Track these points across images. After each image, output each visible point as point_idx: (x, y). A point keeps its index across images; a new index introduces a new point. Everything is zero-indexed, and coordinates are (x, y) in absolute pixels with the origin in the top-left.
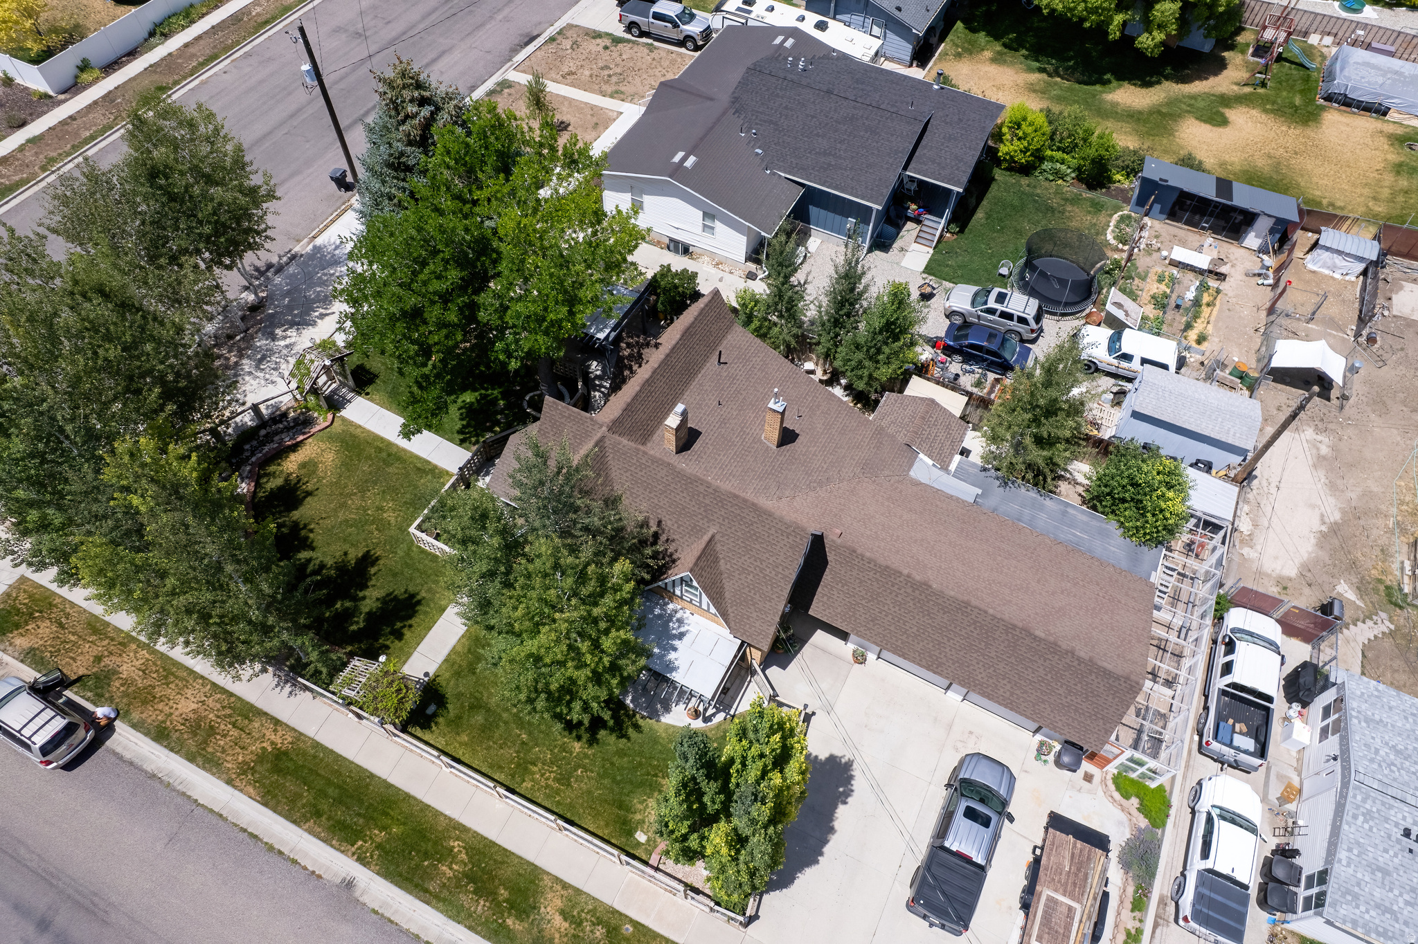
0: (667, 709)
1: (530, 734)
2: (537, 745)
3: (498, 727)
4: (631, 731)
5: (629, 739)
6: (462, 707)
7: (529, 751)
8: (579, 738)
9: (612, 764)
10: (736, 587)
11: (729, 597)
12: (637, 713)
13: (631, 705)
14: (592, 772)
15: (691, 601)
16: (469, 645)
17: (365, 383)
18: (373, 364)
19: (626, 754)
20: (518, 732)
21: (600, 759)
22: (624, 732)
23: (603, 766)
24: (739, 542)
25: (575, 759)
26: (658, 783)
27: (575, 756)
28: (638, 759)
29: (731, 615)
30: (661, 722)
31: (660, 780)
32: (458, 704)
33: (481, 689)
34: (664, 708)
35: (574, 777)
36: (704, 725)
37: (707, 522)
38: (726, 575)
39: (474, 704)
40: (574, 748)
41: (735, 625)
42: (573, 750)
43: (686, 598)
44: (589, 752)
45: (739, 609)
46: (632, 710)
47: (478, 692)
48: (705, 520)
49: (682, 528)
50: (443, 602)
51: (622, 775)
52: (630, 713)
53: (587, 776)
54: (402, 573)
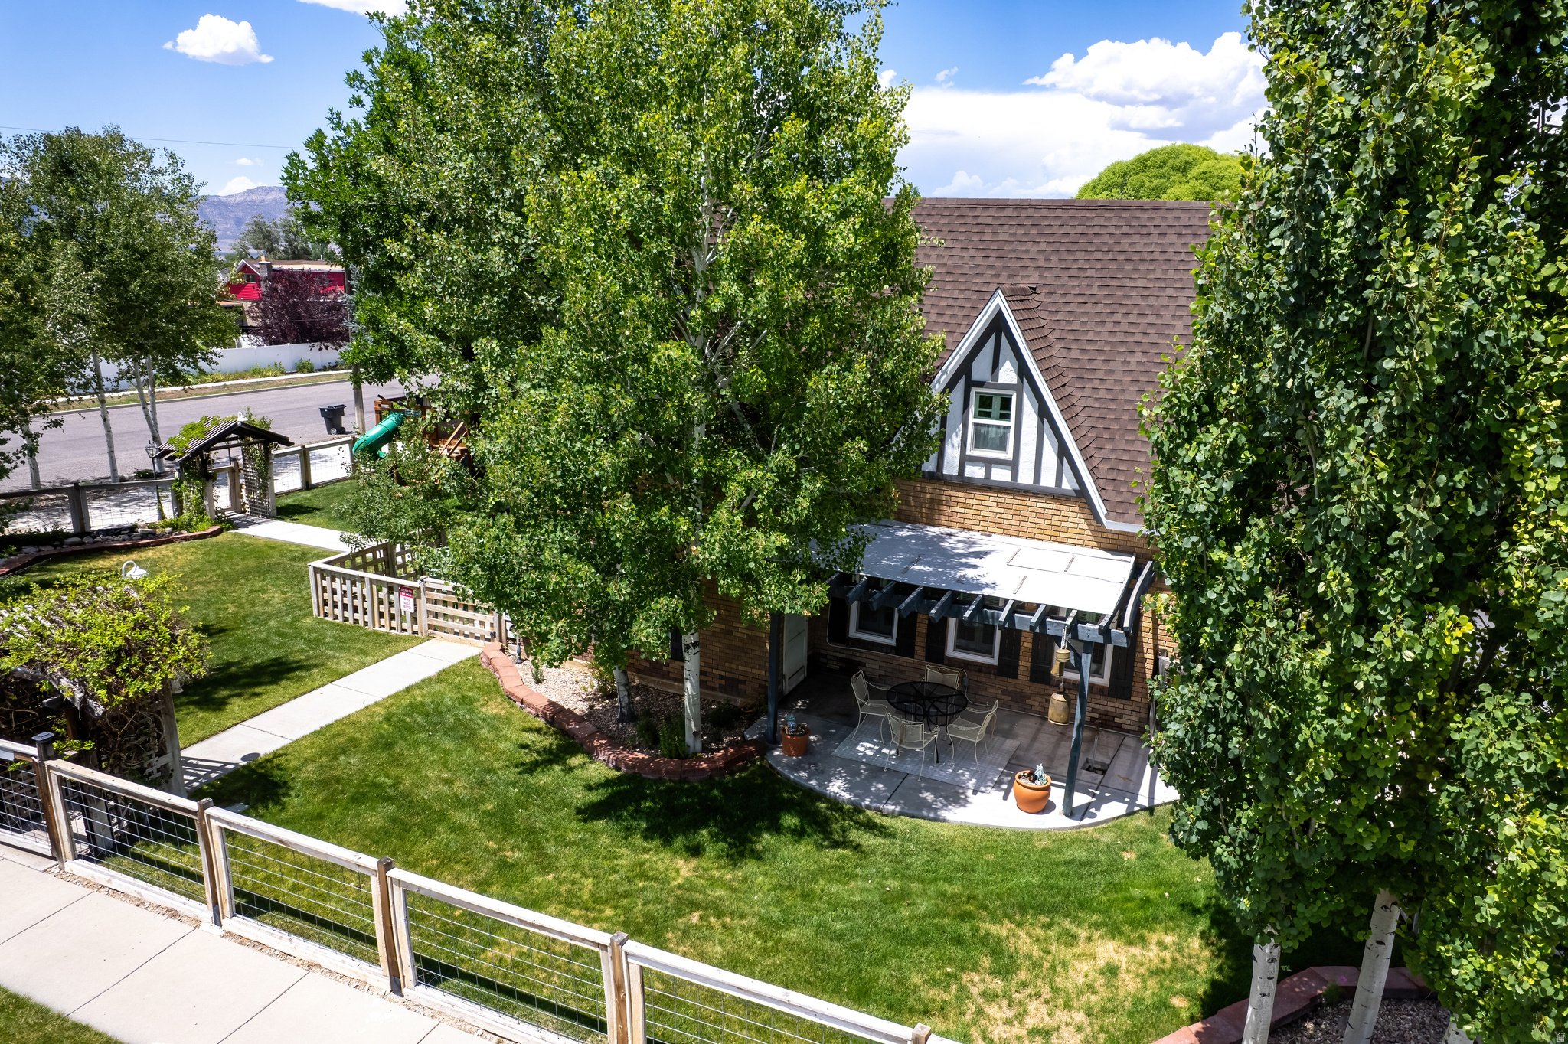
0: (955, 796)
1: (535, 847)
2: (547, 867)
3: (429, 833)
4: (855, 835)
5: (857, 848)
6: (330, 800)
7: (526, 879)
8: (695, 851)
9: (807, 896)
10: (1102, 394)
11: (1088, 423)
12: (868, 807)
13: (847, 796)
14: (742, 916)
15: (988, 473)
16: (389, 713)
17: (295, 514)
18: (316, 503)
19: (853, 876)
20: (492, 845)
21: (766, 888)
22: (836, 837)
23: (778, 902)
24: (1095, 290)
25: (679, 892)
26: (982, 933)
27: (680, 887)
28: (893, 884)
29: (1104, 466)
30: (944, 820)
31: (987, 926)
32: (320, 797)
33: (398, 771)
34: (946, 798)
35: (675, 929)
36: (1075, 823)
37: (1010, 276)
38: (1072, 375)
39: (366, 794)
40: (677, 871)
41: (1118, 492)
42: (674, 874)
43: (975, 472)
44: (729, 876)
45: (1122, 445)
46: (850, 802)
47: (387, 776)
48: (1005, 274)
49: (949, 312)
50: (345, 666)
51: (848, 918)
52: (846, 807)
53: (725, 926)
54: (265, 641)
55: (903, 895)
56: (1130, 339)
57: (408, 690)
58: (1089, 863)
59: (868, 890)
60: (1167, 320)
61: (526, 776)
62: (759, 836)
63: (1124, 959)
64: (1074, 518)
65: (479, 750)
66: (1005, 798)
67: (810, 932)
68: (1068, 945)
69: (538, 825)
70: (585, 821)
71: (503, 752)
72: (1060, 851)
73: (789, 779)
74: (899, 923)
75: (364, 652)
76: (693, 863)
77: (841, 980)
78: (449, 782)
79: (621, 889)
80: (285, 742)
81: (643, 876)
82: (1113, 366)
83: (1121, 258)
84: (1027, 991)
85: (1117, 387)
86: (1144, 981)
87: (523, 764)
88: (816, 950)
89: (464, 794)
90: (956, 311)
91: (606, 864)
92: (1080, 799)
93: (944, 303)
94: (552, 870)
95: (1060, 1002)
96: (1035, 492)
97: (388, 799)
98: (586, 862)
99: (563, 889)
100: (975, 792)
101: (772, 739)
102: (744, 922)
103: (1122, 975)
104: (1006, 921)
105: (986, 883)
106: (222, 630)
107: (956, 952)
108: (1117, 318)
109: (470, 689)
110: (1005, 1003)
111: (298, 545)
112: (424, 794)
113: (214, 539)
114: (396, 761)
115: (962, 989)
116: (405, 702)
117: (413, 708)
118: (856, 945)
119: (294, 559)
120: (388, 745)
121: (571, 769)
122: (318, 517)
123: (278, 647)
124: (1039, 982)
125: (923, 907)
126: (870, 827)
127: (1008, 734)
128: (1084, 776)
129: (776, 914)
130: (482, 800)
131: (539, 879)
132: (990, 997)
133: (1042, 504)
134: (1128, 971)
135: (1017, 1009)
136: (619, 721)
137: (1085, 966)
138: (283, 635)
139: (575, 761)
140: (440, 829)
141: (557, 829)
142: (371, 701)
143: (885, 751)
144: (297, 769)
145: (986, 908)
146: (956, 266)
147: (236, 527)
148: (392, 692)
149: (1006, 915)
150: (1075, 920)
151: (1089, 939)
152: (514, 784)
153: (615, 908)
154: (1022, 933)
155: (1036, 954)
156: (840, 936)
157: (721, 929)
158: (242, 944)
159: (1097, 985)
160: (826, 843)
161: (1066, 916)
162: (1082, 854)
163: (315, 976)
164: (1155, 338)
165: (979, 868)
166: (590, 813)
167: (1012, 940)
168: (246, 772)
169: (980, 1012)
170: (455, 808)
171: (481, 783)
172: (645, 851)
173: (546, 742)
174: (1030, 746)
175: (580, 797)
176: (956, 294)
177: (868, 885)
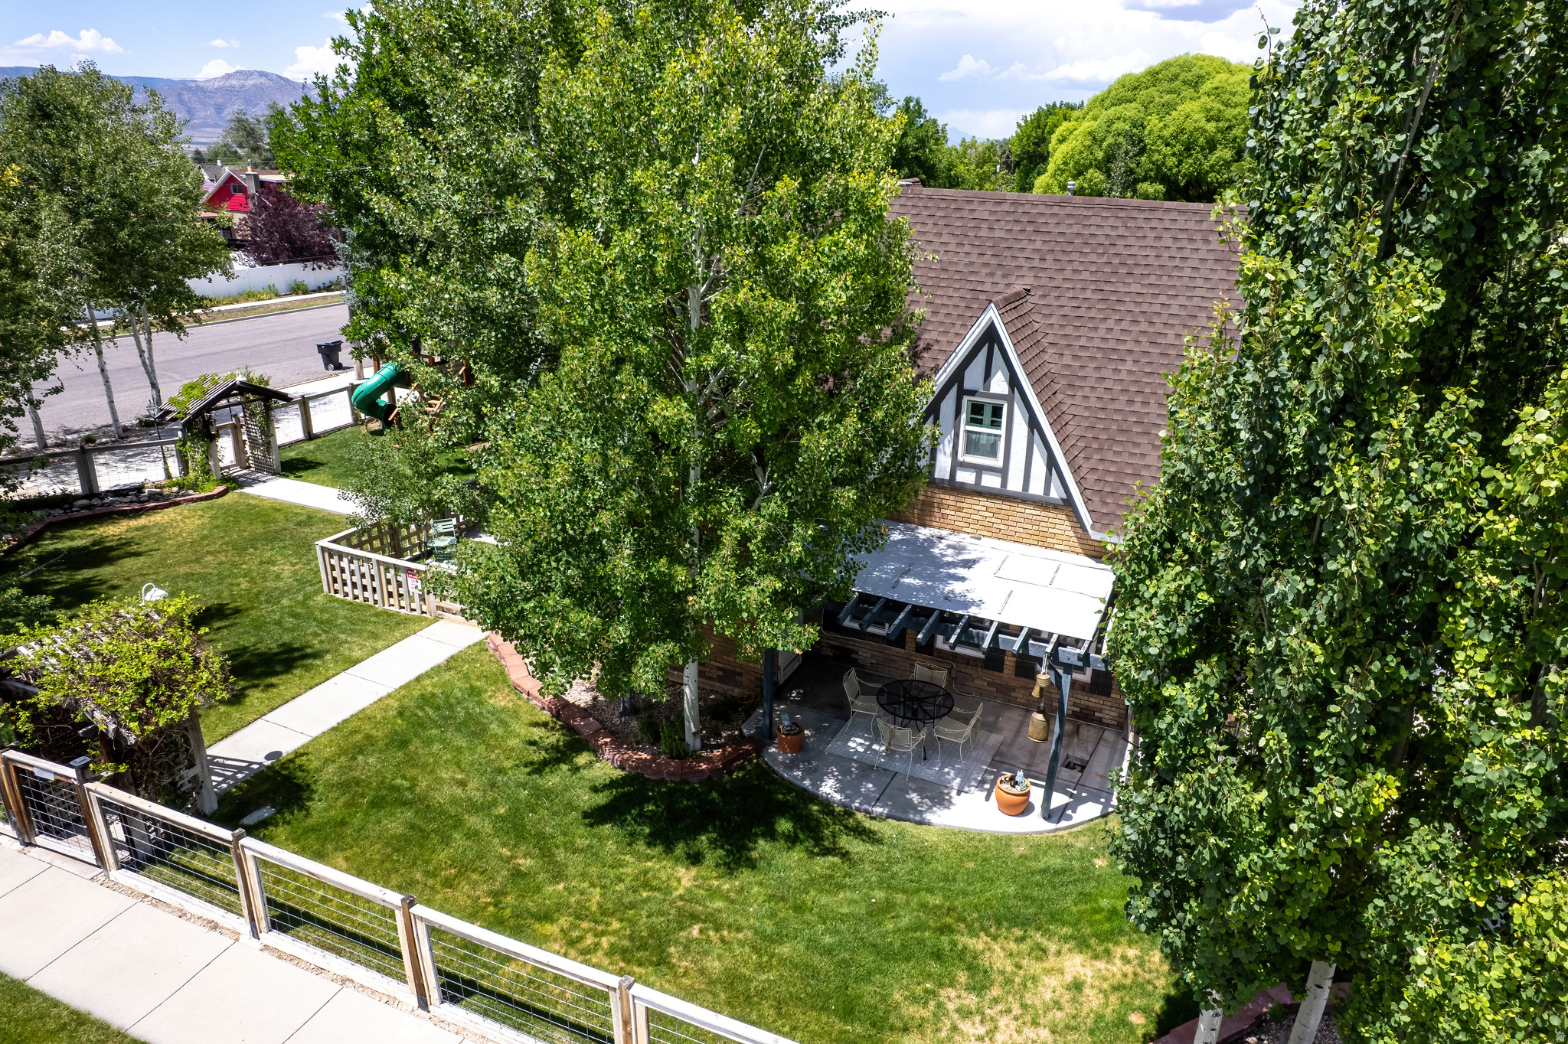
0: (940, 799)
1: (546, 854)
2: (558, 876)
3: (446, 840)
4: (846, 842)
5: (845, 855)
6: (351, 804)
7: (538, 889)
8: (695, 859)
9: (799, 908)
10: (1092, 403)
11: (1078, 432)
12: (858, 809)
13: (838, 797)
14: (739, 930)
15: (978, 479)
16: (402, 707)
17: (299, 469)
18: (320, 457)
19: (840, 887)
20: (506, 852)
21: (760, 900)
22: (826, 843)
23: (773, 915)
24: (1088, 294)
25: (680, 903)
26: (960, 947)
27: (681, 898)
28: (879, 895)
29: (1091, 477)
30: (929, 824)
31: (965, 940)
32: (342, 800)
33: (414, 772)
34: (931, 799)
35: (677, 943)
36: (1052, 826)
37: (1004, 276)
38: (1063, 382)
39: (386, 798)
40: (679, 881)
41: (1104, 503)
42: (675, 884)
43: (965, 477)
44: (727, 886)
45: (1110, 456)
46: (841, 804)
47: (404, 777)
48: (999, 273)
49: (944, 311)
50: (357, 653)
51: (837, 932)
52: (838, 809)
53: (723, 940)
54: (279, 623)
55: (888, 907)
56: (1122, 347)
57: (418, 679)
58: (1064, 871)
59: (856, 902)
60: (1159, 328)
61: (535, 776)
62: (756, 842)
63: (1090, 974)
64: (1061, 524)
65: (490, 748)
66: (987, 799)
67: (801, 947)
68: (1039, 959)
69: (548, 830)
70: (591, 825)
71: (512, 750)
72: (1036, 858)
73: (782, 778)
74: (884, 936)
75: (375, 636)
76: (694, 871)
77: (828, 997)
78: (462, 784)
79: (626, 900)
80: (305, 740)
81: (647, 885)
82: (1104, 373)
83: (1116, 261)
84: (999, 1007)
85: (1107, 396)
86: (1106, 997)
87: (532, 763)
88: (807, 966)
89: (477, 796)
90: (950, 310)
91: (612, 873)
92: (1059, 799)
93: (938, 301)
94: (562, 880)
95: (1028, 1018)
96: (1023, 499)
97: (405, 803)
98: (593, 870)
99: (573, 900)
100: (959, 793)
101: (768, 735)
102: (740, 936)
103: (1087, 991)
104: (982, 934)
105: (965, 894)
106: (237, 611)
107: (934, 967)
108: (1110, 324)
109: (478, 678)
110: (978, 1019)
111: (303, 507)
112: (441, 796)
113: (220, 500)
114: (411, 761)
115: (939, 1005)
116: (416, 693)
117: (426, 700)
118: (844, 961)
119: (299, 524)
120: (403, 744)
121: (576, 769)
122: (323, 473)
123: (293, 630)
124: (1010, 998)
125: (905, 921)
126: (860, 832)
127: (992, 728)
128: (1064, 774)
129: (769, 927)
130: (494, 803)
131: (550, 889)
132: (965, 1013)
133: (1030, 510)
134: (1092, 987)
135: (989, 1026)
136: (622, 715)
137: (1052, 981)
138: (296, 616)
139: (582, 759)
140: (456, 836)
141: (565, 834)
142: (383, 693)
143: (875, 747)
144: (317, 770)
145: (964, 920)
146: (951, 263)
147: (241, 486)
148: (403, 682)
149: (982, 929)
150: (1047, 933)
151: (1059, 953)
152: (524, 786)
153: (621, 920)
154: (996, 947)
155: (1009, 969)
156: (828, 951)
157: (719, 945)
158: (280, 957)
159: (1063, 1001)
160: (816, 850)
161: (1038, 929)
162: (1056, 862)
163: (348, 990)
164: (1146, 347)
165: (959, 877)
166: (596, 817)
167: (988, 954)
168: (270, 773)
169: (955, 1028)
170: (469, 812)
171: (493, 785)
172: (649, 858)
173: (554, 738)
174: (1014, 740)
175: (588, 800)
176: (950, 292)
177: (856, 896)
